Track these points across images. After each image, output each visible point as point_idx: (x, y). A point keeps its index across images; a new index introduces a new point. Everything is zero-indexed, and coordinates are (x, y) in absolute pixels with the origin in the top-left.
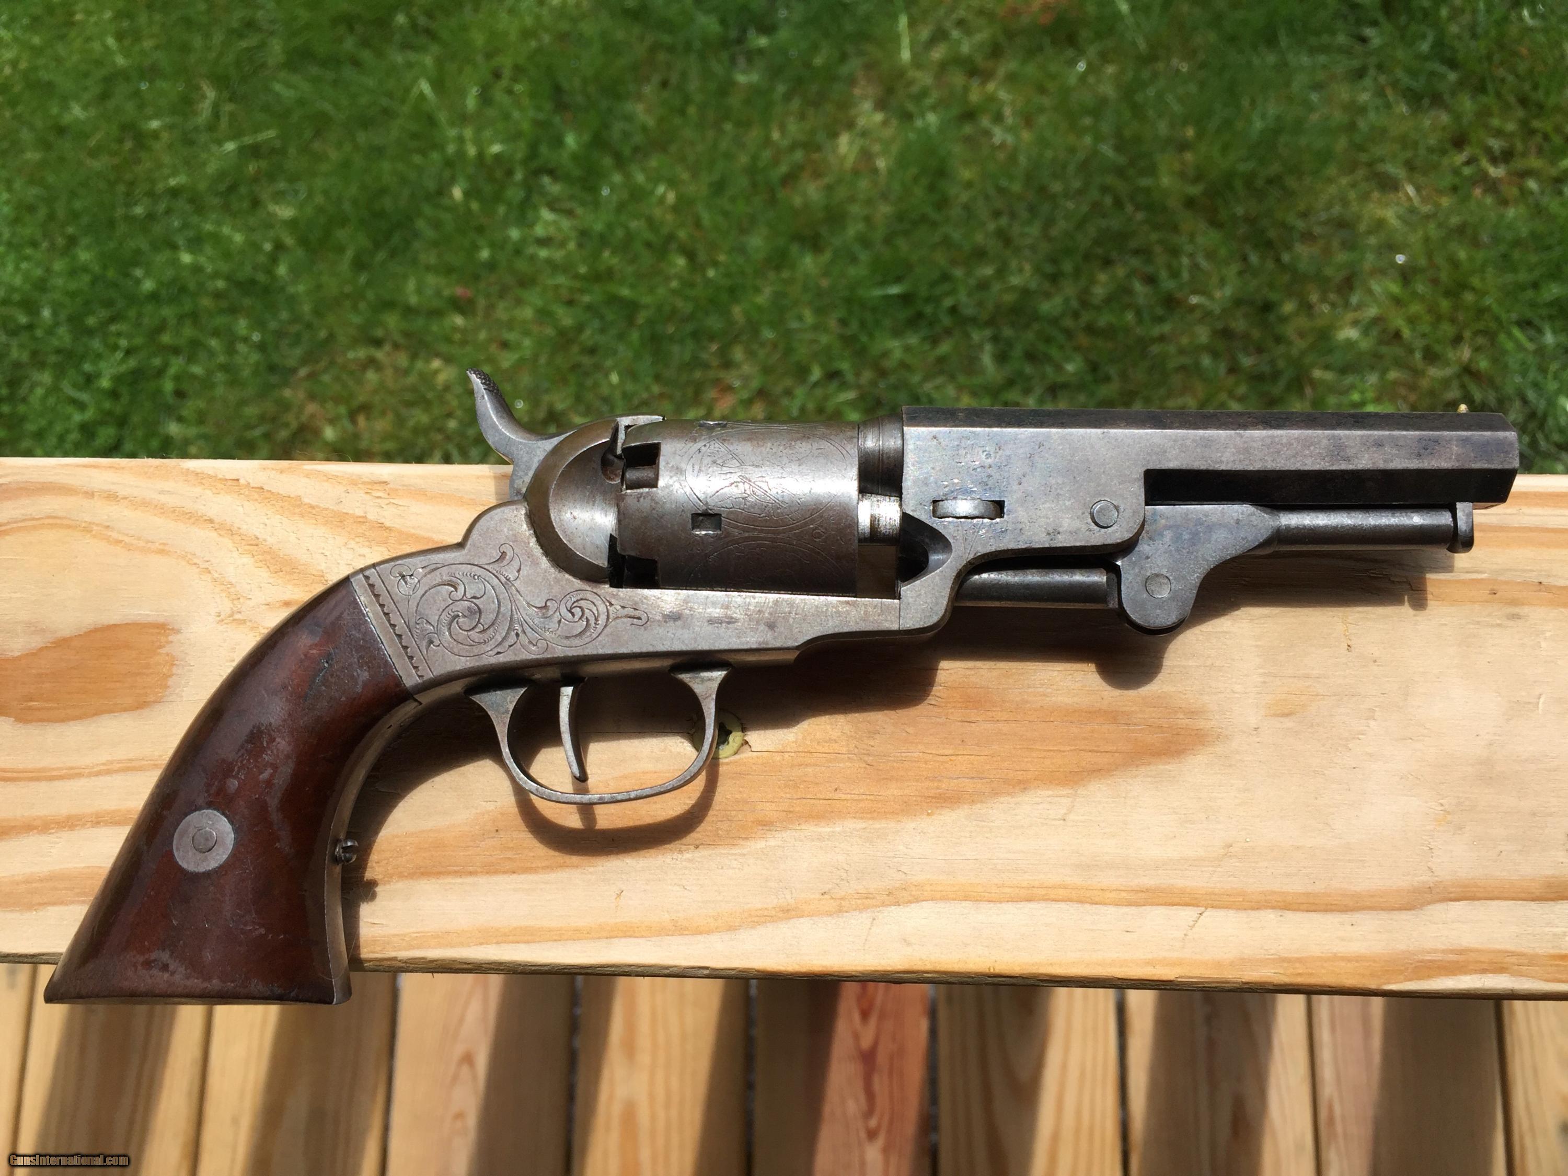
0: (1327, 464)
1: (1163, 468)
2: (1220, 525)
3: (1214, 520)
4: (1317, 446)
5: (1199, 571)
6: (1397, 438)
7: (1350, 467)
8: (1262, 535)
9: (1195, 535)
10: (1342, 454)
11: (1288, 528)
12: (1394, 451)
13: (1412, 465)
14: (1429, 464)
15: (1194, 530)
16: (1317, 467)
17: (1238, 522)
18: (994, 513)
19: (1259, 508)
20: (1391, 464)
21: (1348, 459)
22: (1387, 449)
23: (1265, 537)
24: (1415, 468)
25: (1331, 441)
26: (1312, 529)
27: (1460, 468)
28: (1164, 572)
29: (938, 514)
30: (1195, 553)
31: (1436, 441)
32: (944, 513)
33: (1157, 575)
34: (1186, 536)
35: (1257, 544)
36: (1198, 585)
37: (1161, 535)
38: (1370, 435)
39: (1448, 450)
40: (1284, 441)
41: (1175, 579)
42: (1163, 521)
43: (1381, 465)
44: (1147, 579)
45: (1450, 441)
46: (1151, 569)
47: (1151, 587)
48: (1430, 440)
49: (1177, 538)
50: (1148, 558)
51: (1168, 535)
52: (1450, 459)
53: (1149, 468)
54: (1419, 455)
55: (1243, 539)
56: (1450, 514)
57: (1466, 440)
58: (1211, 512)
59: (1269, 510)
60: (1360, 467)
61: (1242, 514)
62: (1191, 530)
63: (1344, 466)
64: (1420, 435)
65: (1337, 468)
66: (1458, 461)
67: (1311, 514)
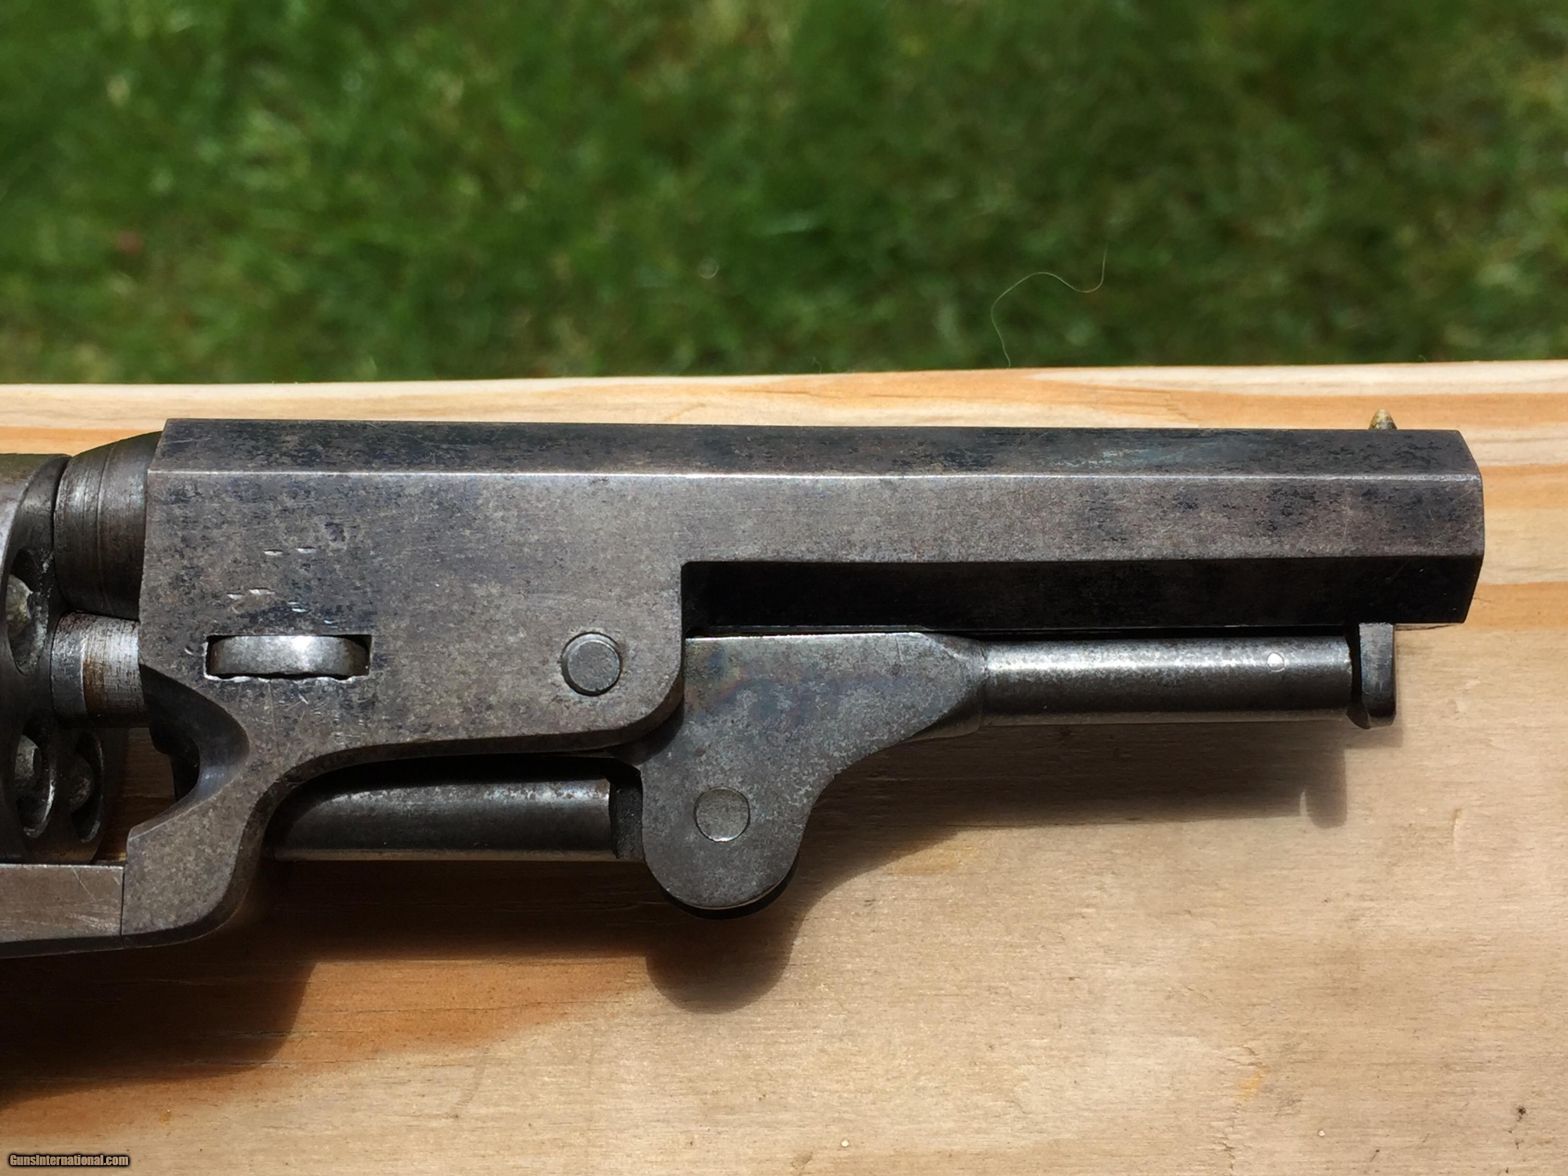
0: (1077, 548)
1: (725, 557)
2: (860, 677)
3: (845, 665)
4: (1055, 509)
5: (811, 779)
6: (1227, 489)
7: (1125, 554)
8: (948, 699)
9: (803, 700)
10: (1108, 525)
11: (1004, 678)
12: (1221, 519)
13: (1258, 549)
14: (1293, 546)
15: (801, 690)
16: (1055, 555)
17: (896, 670)
18: (349, 662)
19: (945, 638)
20: (1214, 547)
21: (1120, 538)
22: (1204, 514)
23: (954, 703)
24: (1262, 555)
25: (1087, 498)
26: (1054, 685)
27: (1358, 554)
28: (735, 782)
29: (220, 666)
30: (803, 741)
31: (1309, 495)
32: (233, 666)
33: (718, 792)
34: (786, 704)
35: (935, 718)
36: (808, 810)
37: (729, 700)
38: (1170, 484)
39: (1333, 515)
40: (986, 498)
41: (758, 798)
42: (736, 673)
43: (1193, 551)
44: (698, 801)
45: (1335, 494)
46: (707, 777)
47: (704, 817)
48: (1296, 494)
49: (765, 709)
50: (700, 752)
51: (746, 699)
52: (1339, 535)
53: (693, 558)
54: (1273, 527)
55: (907, 708)
56: (1347, 648)
57: (1369, 493)
58: (840, 650)
59: (965, 644)
60: (1146, 554)
61: (906, 652)
62: (796, 690)
63: (1112, 553)
64: (1273, 484)
65: (1098, 558)
66: (1355, 539)
67: (1055, 650)
